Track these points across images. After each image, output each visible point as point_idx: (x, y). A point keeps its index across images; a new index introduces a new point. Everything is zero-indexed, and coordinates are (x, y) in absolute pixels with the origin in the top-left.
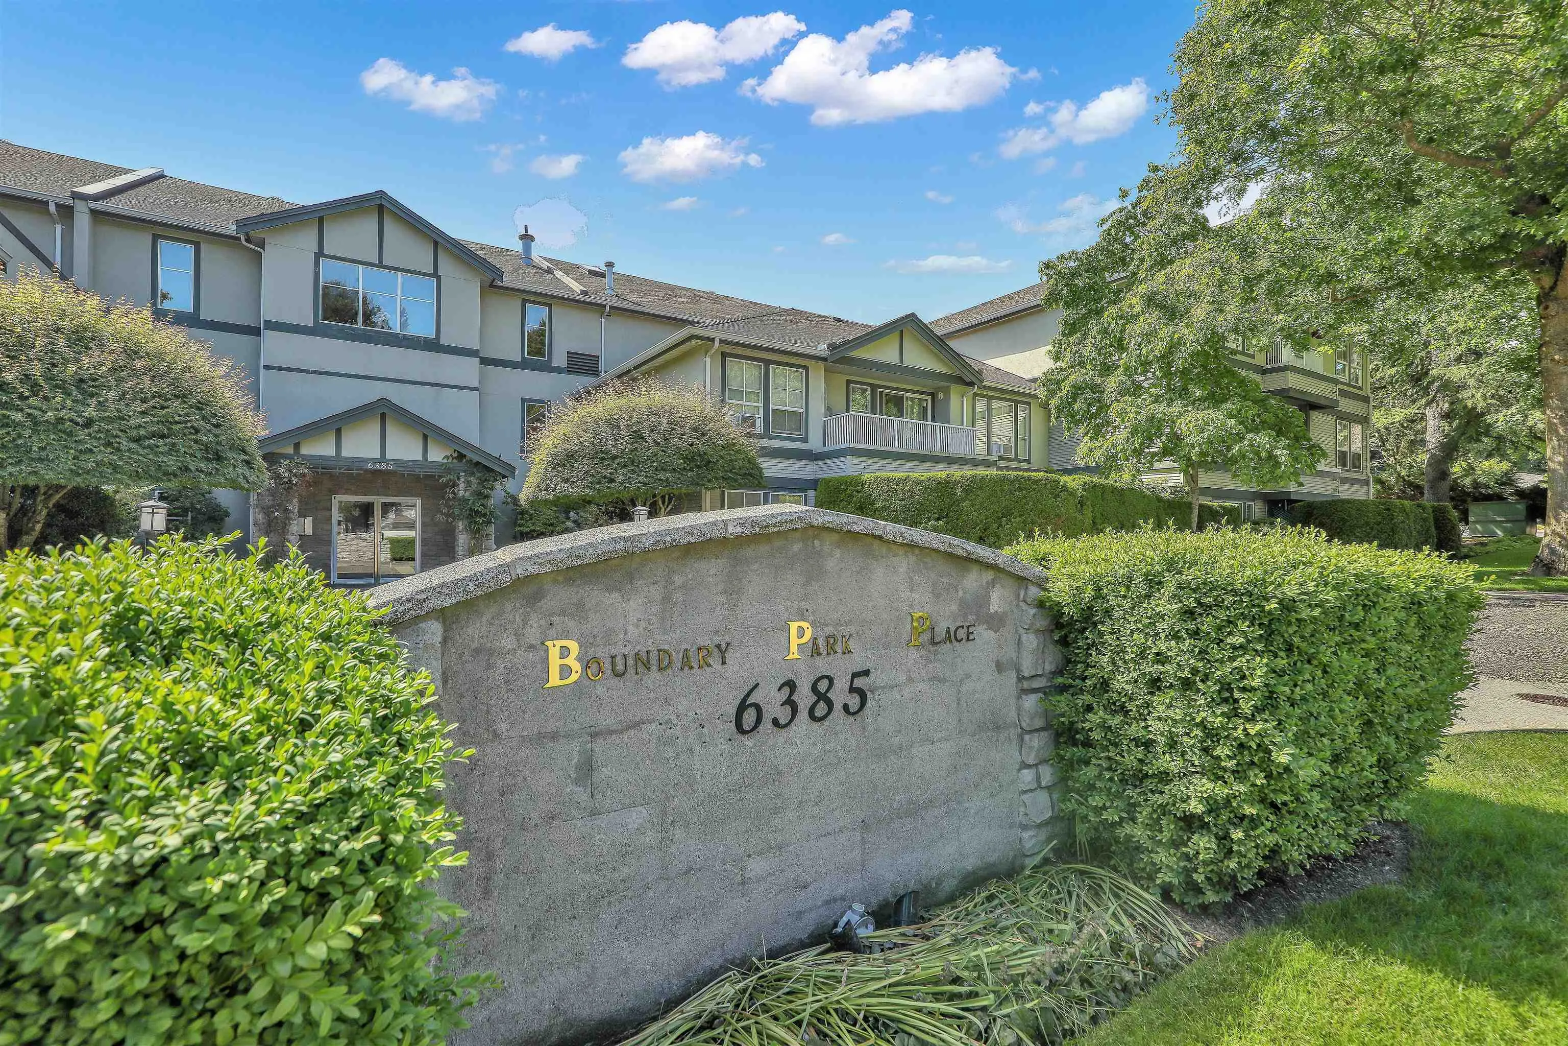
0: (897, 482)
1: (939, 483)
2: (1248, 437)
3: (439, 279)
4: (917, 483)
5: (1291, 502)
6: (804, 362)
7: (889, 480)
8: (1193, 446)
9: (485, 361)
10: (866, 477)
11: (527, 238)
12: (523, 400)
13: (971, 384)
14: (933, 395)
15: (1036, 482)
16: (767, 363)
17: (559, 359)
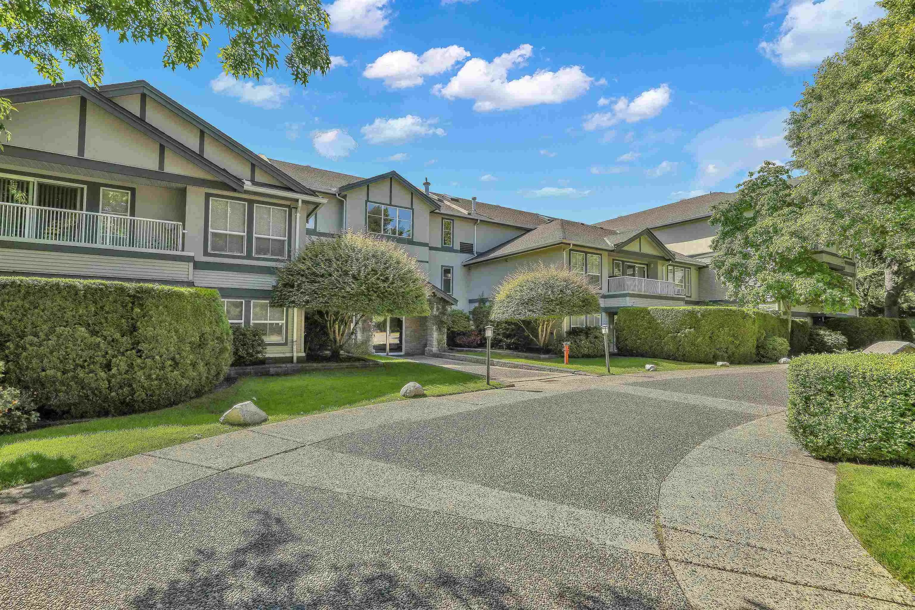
0: (668, 311)
1: (689, 312)
2: (828, 291)
3: (413, 210)
4: (678, 312)
5: (826, 318)
6: (598, 252)
7: (663, 310)
8: (801, 295)
9: (431, 248)
10: (649, 308)
11: (427, 184)
12: (442, 266)
13: (669, 260)
14: (647, 265)
15: (734, 312)
16: (586, 253)
17: (457, 247)
